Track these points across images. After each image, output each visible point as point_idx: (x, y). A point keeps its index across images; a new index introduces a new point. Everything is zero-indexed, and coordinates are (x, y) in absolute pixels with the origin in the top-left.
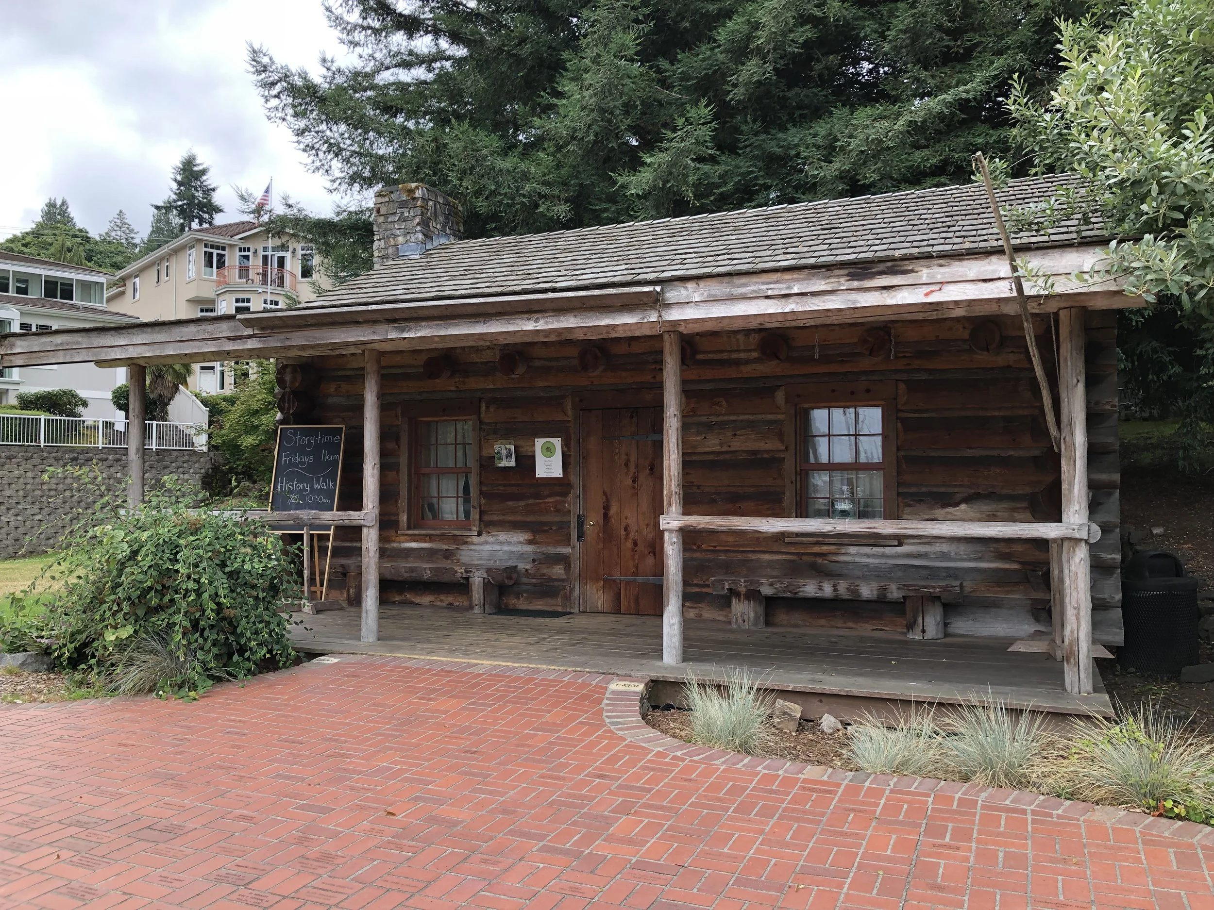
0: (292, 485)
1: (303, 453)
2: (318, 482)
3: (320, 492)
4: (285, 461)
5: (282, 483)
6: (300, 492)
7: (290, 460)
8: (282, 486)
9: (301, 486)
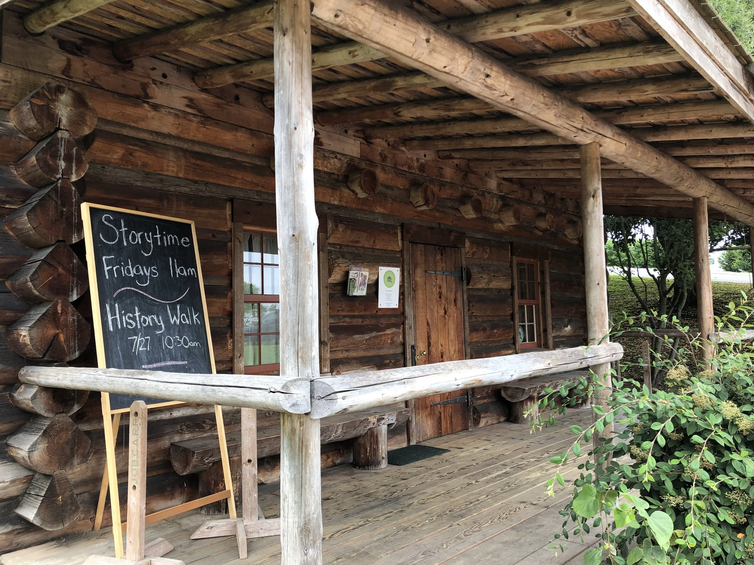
0: (134, 319)
1: (138, 260)
2: (174, 313)
3: (181, 329)
4: (111, 272)
5: (113, 313)
6: (149, 330)
7: (119, 271)
8: (114, 321)
9: (149, 319)
